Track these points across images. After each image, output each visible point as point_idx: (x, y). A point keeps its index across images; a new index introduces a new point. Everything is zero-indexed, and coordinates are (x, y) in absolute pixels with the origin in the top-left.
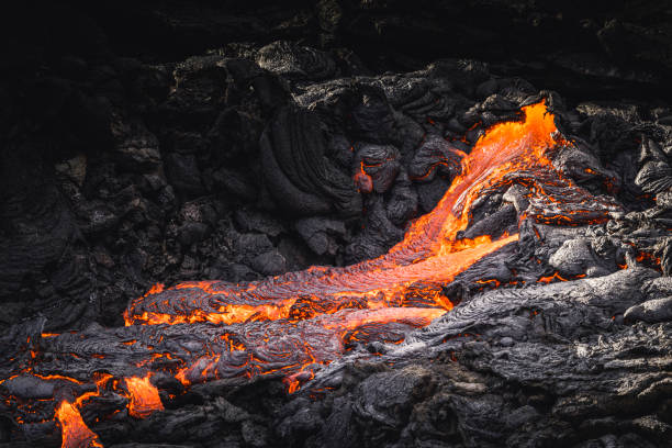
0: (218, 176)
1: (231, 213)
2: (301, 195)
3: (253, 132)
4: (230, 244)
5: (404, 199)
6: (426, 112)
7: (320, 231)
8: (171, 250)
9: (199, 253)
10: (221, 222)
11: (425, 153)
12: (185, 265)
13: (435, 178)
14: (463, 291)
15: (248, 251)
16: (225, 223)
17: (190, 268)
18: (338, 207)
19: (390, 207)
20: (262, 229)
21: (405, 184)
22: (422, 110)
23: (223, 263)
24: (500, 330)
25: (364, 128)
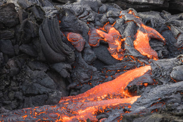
0: (21, 48)
1: (26, 63)
2: (56, 54)
3: (35, 29)
4: (29, 75)
5: (90, 54)
6: (86, 19)
7: (64, 68)
8: (6, 79)
9: (17, 80)
10: (23, 67)
11: (94, 35)
12: (12, 85)
13: (100, 45)
14: (136, 88)
15: (38, 78)
16: (25, 67)
17: (14, 86)
18: (68, 58)
19: (85, 58)
20: (41, 69)
21: (89, 48)
22: (85, 18)
23: (27, 83)
24: (172, 100)
25: (68, 26)
